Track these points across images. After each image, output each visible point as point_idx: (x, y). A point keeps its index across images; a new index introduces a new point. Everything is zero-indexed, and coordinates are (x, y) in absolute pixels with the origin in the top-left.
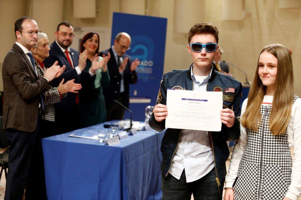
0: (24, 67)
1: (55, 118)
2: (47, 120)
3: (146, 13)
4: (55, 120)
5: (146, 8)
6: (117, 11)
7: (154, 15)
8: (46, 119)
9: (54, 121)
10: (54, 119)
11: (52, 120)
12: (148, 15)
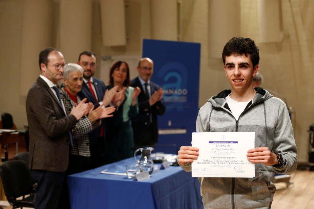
0: (49, 102)
1: (90, 152)
2: (82, 155)
3: (179, 38)
4: (91, 154)
5: (179, 33)
6: (148, 37)
7: (187, 40)
8: (80, 155)
9: (90, 156)
10: (89, 154)
11: (87, 155)
12: (181, 40)
